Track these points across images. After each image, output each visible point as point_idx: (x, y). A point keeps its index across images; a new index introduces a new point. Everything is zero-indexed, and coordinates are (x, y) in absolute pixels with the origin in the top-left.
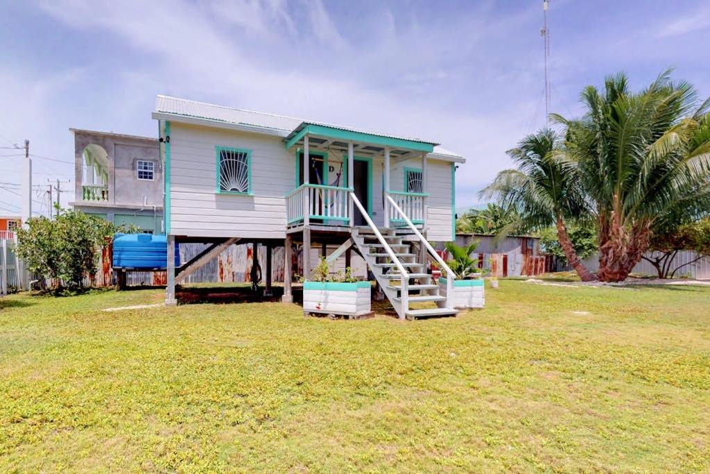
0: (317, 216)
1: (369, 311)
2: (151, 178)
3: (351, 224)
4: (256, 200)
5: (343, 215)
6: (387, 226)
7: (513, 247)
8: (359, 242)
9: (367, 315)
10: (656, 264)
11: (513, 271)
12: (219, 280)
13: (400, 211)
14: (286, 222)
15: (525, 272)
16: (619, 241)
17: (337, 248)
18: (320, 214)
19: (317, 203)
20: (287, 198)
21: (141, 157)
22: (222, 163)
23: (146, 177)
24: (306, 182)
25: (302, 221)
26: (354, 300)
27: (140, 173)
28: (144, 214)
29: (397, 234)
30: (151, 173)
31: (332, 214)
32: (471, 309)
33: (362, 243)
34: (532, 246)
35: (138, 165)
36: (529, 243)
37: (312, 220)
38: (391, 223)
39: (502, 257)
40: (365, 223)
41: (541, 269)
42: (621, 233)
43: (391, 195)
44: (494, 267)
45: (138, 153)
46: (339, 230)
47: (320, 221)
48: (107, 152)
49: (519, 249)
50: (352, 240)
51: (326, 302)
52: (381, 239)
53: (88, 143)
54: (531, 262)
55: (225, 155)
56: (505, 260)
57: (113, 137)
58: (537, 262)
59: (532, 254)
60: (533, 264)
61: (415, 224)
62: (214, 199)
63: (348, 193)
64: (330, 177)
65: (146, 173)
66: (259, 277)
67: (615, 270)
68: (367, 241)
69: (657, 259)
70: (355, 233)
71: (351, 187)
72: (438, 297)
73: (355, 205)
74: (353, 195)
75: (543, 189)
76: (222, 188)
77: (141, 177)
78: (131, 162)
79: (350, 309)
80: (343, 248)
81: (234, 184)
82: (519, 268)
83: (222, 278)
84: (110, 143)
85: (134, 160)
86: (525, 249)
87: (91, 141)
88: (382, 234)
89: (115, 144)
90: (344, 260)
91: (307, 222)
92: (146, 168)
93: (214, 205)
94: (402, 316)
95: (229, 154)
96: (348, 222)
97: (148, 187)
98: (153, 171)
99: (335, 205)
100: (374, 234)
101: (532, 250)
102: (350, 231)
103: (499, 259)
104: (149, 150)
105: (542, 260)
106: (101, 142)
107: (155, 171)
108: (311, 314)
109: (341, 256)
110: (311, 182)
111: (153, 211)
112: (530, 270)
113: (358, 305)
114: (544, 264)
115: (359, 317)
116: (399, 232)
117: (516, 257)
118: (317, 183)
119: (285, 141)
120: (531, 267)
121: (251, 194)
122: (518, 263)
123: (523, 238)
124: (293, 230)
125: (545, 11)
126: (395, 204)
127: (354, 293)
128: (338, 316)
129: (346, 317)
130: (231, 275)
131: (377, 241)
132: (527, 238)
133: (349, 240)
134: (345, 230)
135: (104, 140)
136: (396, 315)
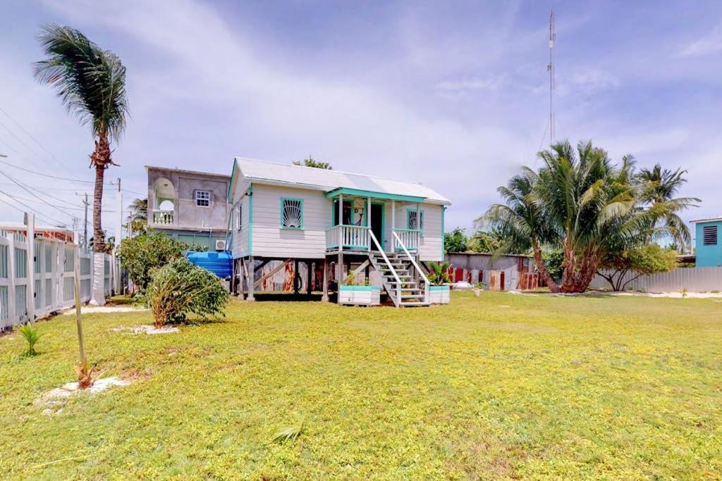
0: (347, 245)
1: (379, 304)
2: (207, 205)
3: (369, 250)
4: (306, 233)
5: (364, 244)
6: (393, 251)
7: (511, 265)
8: (374, 262)
9: (377, 306)
10: (610, 280)
11: (510, 285)
12: (263, 289)
13: (402, 244)
14: (325, 247)
15: (520, 286)
16: (570, 262)
17: (360, 265)
18: (349, 243)
19: (347, 236)
20: (326, 231)
21: (200, 189)
22: (285, 209)
23: (203, 205)
24: (341, 223)
25: (338, 248)
26: (369, 296)
27: (199, 201)
28: (203, 235)
29: (399, 257)
30: (207, 201)
31: (357, 244)
32: (441, 304)
33: (376, 263)
34: (528, 264)
35: (197, 194)
36: (525, 261)
37: (345, 248)
38: (395, 249)
39: (500, 273)
40: (377, 249)
41: (535, 284)
42: (571, 256)
43: (395, 231)
44: (493, 282)
45: (197, 185)
46: (361, 254)
47: (348, 248)
48: (173, 184)
49: (515, 267)
50: (370, 261)
51: (353, 298)
52: (387, 260)
53: (158, 177)
54: (526, 277)
55: (287, 203)
56: (502, 276)
57: (178, 173)
58: (531, 278)
59: (528, 271)
60: (528, 279)
61: (408, 250)
62: (279, 232)
63: (367, 230)
64: (355, 217)
65: (203, 201)
66: (299, 287)
67: (569, 284)
68: (379, 261)
69: (610, 276)
70: (371, 257)
71: (369, 226)
72: (421, 296)
73: (372, 238)
74: (371, 232)
75: (523, 219)
76: (284, 225)
77: (199, 204)
78: (192, 192)
79: (367, 301)
80: (364, 265)
81: (292, 222)
82: (515, 282)
83: (265, 287)
84: (176, 177)
85: (194, 191)
86: (521, 266)
87: (161, 175)
88: (388, 257)
89: (180, 178)
90: (364, 274)
91: (341, 249)
92: (203, 197)
93: (279, 236)
94: (397, 306)
95: (289, 201)
96: (367, 249)
97: (205, 212)
98: (208, 199)
99: (359, 238)
100: (382, 257)
101: (528, 268)
102: (368, 254)
103: (497, 275)
104: (206, 183)
105: (536, 276)
106: (168, 176)
107: (211, 200)
108: (344, 305)
109: (362, 271)
110: (344, 224)
111: (209, 232)
112: (524, 285)
113: (372, 299)
114: (537, 279)
115: (372, 306)
116: (400, 255)
117: (513, 274)
118: (348, 224)
119: (325, 194)
120: (526, 282)
121: (303, 229)
122: (513, 279)
123: (520, 257)
124: (330, 253)
125: (551, 49)
126: (398, 238)
127: (370, 292)
128: (361, 306)
129: (365, 306)
130: (272, 285)
131: (384, 261)
132: (523, 257)
133: (367, 261)
134: (365, 254)
135: (171, 175)
136: (395, 306)
